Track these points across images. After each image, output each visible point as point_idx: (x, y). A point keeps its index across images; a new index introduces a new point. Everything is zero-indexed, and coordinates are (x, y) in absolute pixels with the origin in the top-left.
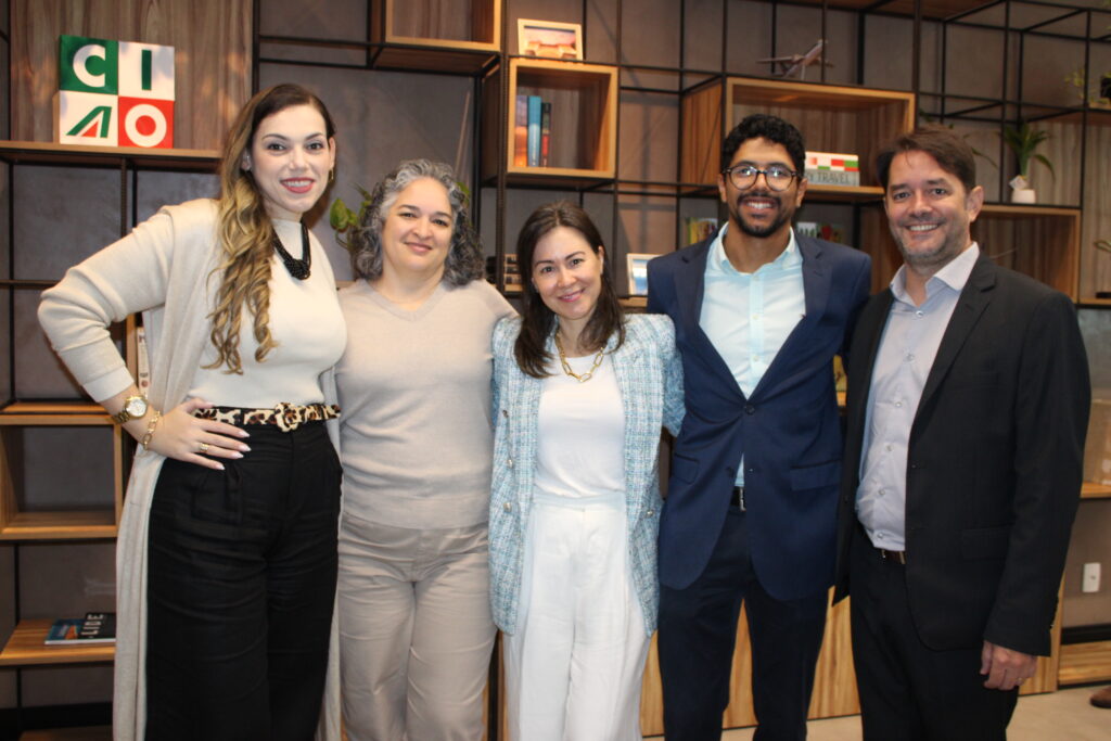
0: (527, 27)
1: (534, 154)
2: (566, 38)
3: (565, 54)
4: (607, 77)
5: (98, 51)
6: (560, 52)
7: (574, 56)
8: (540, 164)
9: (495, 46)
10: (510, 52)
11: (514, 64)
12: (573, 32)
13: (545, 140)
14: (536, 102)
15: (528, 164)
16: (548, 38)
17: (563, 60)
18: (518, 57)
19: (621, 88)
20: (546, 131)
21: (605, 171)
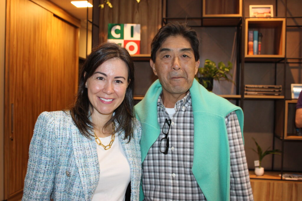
0: (253, 8)
1: (255, 51)
2: (267, 10)
3: (267, 16)
4: (282, 22)
5: (118, 27)
6: (265, 15)
7: (270, 16)
8: (258, 54)
9: (240, 15)
10: (246, 16)
11: (247, 21)
12: (270, 8)
13: (260, 46)
14: (256, 33)
15: (254, 54)
16: (260, 11)
17: (266, 18)
18: (249, 18)
19: (287, 26)
20: (260, 43)
21: (282, 55)
